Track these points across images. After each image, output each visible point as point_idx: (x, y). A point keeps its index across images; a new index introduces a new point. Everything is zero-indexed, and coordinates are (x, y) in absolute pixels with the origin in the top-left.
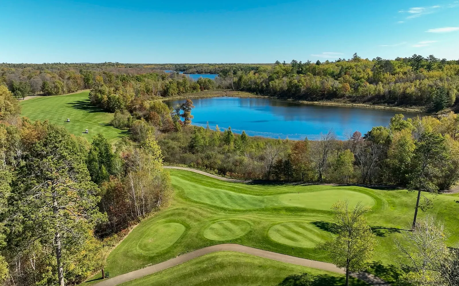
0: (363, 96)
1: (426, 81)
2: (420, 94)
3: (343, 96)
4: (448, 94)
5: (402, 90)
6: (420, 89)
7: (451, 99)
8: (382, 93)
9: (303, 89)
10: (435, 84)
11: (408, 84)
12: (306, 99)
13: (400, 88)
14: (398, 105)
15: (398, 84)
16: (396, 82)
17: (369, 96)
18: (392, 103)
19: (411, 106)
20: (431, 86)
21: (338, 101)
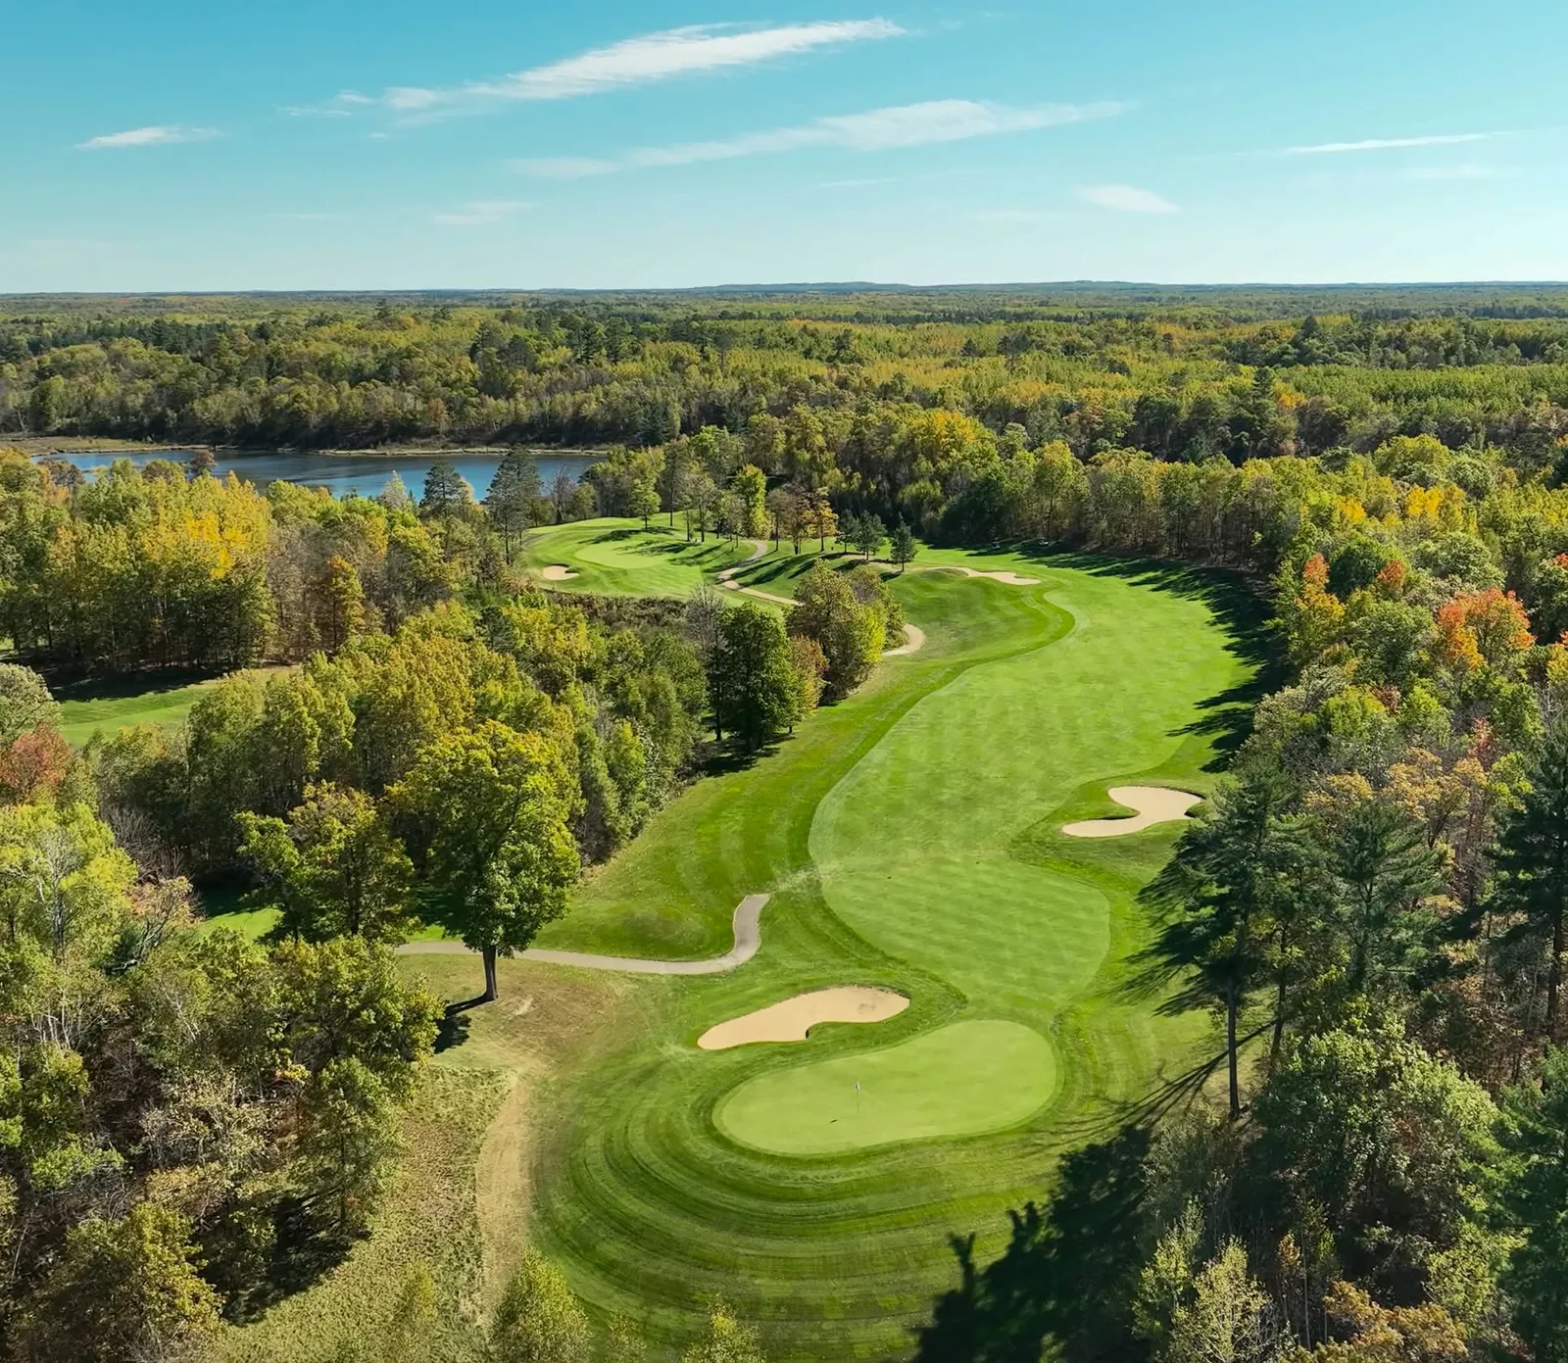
0: (481, 430)
1: (615, 387)
2: (609, 418)
3: (434, 432)
4: (665, 414)
5: (571, 410)
6: (609, 407)
7: (672, 424)
8: (526, 419)
9: (314, 419)
10: (638, 393)
11: (580, 396)
12: (334, 445)
13: (564, 403)
14: (569, 445)
15: (559, 397)
16: (550, 391)
17: (496, 429)
18: (556, 440)
19: (599, 443)
20: (630, 399)
21: (423, 446)
